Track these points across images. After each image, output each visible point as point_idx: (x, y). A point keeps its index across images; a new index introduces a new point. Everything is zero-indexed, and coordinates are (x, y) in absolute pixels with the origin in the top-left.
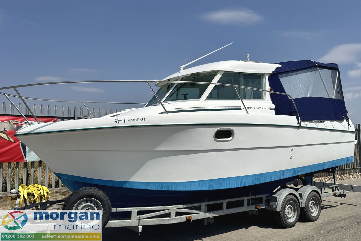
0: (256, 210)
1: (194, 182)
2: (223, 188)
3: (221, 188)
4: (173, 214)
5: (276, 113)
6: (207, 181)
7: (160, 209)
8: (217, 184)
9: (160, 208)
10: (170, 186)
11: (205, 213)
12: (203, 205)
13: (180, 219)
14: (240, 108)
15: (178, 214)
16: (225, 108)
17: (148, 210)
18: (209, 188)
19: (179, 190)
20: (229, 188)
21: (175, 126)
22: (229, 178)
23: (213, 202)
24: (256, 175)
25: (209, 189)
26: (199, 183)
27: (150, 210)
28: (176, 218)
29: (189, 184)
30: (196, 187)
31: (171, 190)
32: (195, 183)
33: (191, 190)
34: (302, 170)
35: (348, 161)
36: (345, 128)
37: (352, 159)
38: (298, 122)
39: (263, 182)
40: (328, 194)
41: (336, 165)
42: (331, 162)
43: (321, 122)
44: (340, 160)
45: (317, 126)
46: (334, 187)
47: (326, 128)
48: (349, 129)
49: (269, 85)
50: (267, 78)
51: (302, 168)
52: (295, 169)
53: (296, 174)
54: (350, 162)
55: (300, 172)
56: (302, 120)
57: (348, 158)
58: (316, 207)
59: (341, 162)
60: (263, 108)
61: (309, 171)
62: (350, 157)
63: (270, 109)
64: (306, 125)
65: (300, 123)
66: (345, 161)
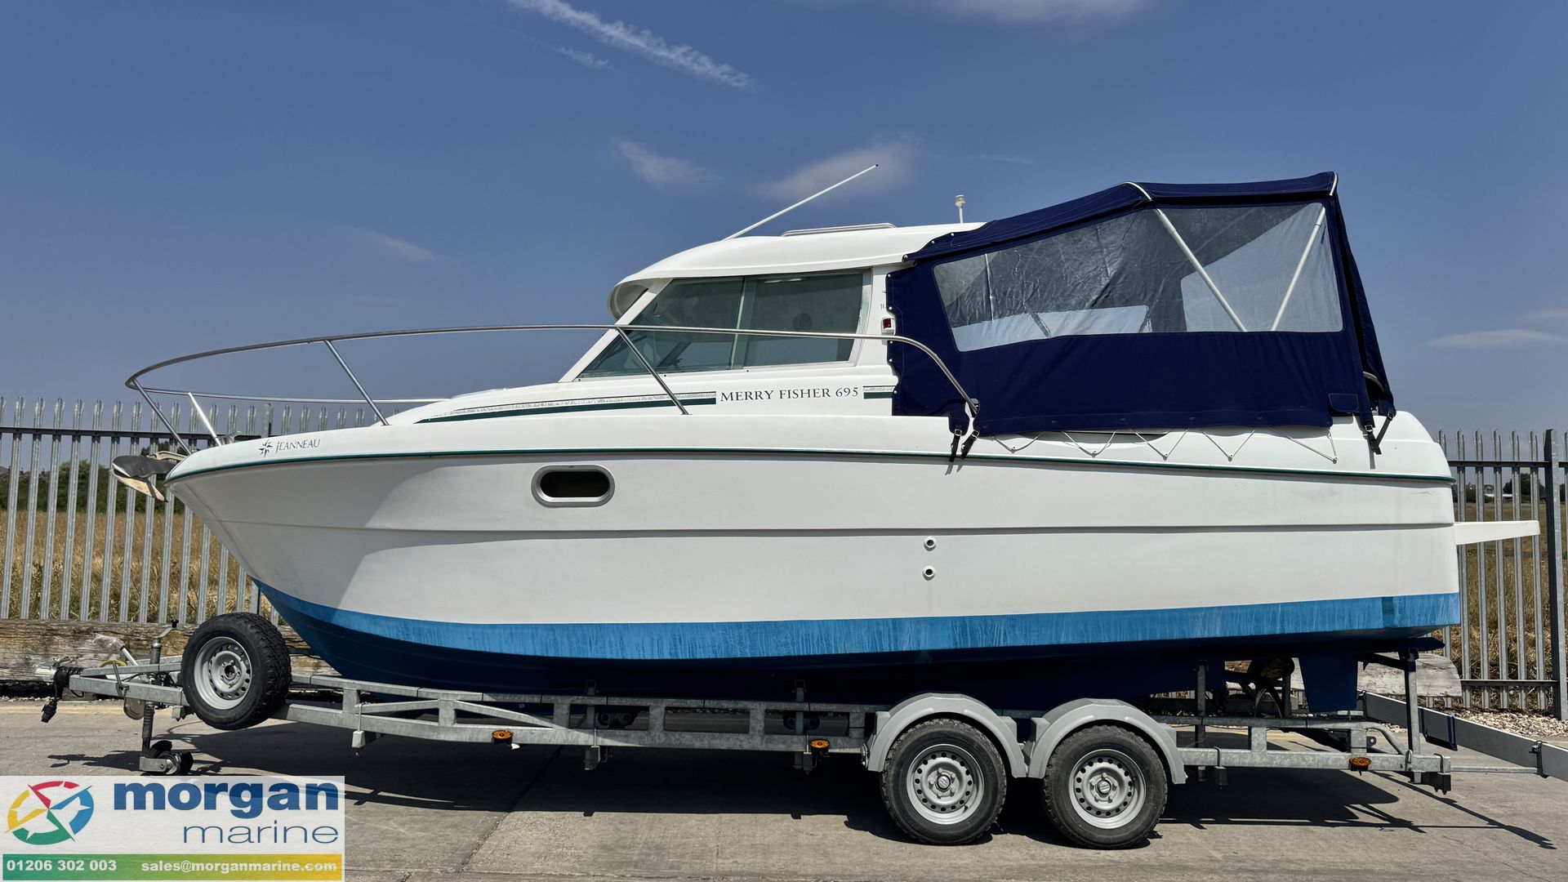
0: (808, 753)
1: (493, 627)
2: (599, 656)
3: (590, 656)
4: (447, 715)
5: (898, 410)
6: (537, 629)
7: (411, 695)
8: (574, 640)
9: (412, 690)
10: (426, 631)
11: (570, 728)
12: (562, 704)
13: (470, 732)
14: (711, 396)
15: (462, 716)
16: (641, 400)
17: (381, 691)
18: (547, 650)
19: (451, 647)
20: (620, 658)
21: (411, 459)
22: (619, 626)
23: (605, 698)
24: (739, 625)
25: (545, 655)
26: (509, 631)
27: (385, 692)
28: (456, 728)
29: (480, 630)
30: (501, 644)
31: (429, 643)
32: (497, 631)
33: (488, 650)
34: (1014, 626)
35: (1403, 618)
36: (1335, 461)
37: (1433, 608)
38: (957, 439)
39: (784, 652)
40: (1304, 759)
41: (1290, 629)
42: (1239, 611)
43: (1133, 438)
44: (1316, 607)
45: (1094, 455)
46: (1353, 733)
47: (1162, 462)
48: (1373, 466)
49: (888, 305)
50: (879, 283)
51: (1013, 620)
52: (963, 619)
53: (973, 639)
54: (1419, 620)
55: (1005, 634)
56: (984, 431)
57: (1394, 602)
58: (1132, 791)
59: (1327, 617)
60: (826, 393)
61: (1067, 638)
62: (1412, 598)
63: (868, 396)
64: (1013, 451)
65: (970, 442)
66: (1364, 615)
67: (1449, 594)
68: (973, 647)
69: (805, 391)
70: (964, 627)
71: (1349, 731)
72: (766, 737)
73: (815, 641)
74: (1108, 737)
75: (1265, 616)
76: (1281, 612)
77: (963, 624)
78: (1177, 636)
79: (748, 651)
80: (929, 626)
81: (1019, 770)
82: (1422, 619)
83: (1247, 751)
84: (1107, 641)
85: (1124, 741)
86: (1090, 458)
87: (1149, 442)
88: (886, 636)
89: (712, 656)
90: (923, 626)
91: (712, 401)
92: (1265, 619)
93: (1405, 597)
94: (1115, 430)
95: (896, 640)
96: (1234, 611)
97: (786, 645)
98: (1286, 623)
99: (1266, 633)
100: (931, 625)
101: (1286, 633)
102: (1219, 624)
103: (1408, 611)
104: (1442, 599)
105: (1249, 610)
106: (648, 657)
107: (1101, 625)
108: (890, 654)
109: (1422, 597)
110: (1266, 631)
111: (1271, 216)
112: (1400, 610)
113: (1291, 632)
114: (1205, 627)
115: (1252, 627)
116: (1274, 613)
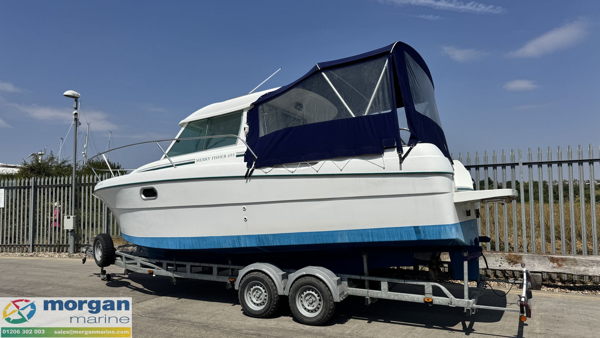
0: (229, 283)
4: (139, 265)
7: (132, 258)
11: (166, 271)
12: (163, 263)
13: (144, 270)
28: (141, 269)
34: (275, 238)
35: (425, 236)
36: (384, 168)
37: (439, 231)
38: (248, 170)
39: (208, 247)
40: (403, 297)
41: (376, 240)
42: (354, 232)
43: (306, 165)
44: (385, 230)
45: (293, 172)
46: (425, 287)
47: (316, 173)
48: (401, 169)
49: (247, 122)
50: (245, 114)
51: (274, 235)
52: (258, 235)
53: (263, 243)
54: (433, 237)
55: (273, 241)
56: (257, 167)
57: (420, 228)
58: (320, 303)
59: (391, 235)
60: (225, 156)
61: (293, 242)
62: (428, 226)
63: (237, 156)
64: (266, 173)
65: (253, 170)
66: (407, 234)
67: (445, 225)
68: (264, 246)
69: (219, 156)
70: (259, 238)
71: (424, 286)
72: (218, 276)
73: (216, 244)
74: (309, 281)
75: (364, 234)
76: (371, 233)
77: (259, 237)
78: (332, 242)
79: (198, 247)
80: (248, 238)
81: (281, 292)
82: (435, 236)
83: (379, 291)
84: (307, 243)
85: (314, 283)
86: (291, 174)
87: (312, 166)
88: (236, 241)
89: (189, 248)
90: (247, 238)
91: (194, 162)
92: (365, 235)
93: (424, 226)
94: (300, 162)
95: (239, 243)
96: (352, 232)
97: (208, 245)
98: (374, 237)
99: (366, 241)
100: (249, 238)
101: (375, 241)
102: (347, 237)
103: (427, 233)
104: (442, 227)
105: (357, 232)
106: (174, 249)
107: (304, 238)
108: (238, 248)
109: (433, 226)
110: (366, 240)
111: (366, 67)
112: (423, 232)
113: (377, 241)
114: (342, 238)
115: (360, 238)
116: (368, 233)
